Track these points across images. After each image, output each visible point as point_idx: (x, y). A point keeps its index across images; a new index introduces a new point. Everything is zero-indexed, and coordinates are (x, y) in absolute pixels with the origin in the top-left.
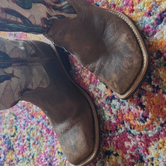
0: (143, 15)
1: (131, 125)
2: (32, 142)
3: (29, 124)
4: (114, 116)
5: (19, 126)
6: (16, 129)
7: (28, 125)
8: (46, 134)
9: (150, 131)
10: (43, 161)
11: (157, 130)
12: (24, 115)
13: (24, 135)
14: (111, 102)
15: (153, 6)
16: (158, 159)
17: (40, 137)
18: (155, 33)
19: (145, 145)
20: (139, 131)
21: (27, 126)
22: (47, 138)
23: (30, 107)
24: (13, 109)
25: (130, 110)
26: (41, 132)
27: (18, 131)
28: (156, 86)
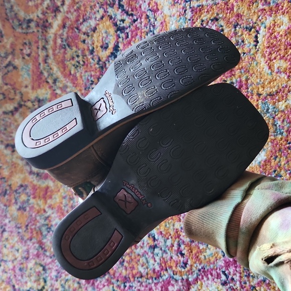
1: (174, 271)
3: (63, 275)
4: (158, 263)
5: (49, 278)
6: (45, 282)
7: (61, 277)
8: (85, 285)
11: (195, 275)
12: (55, 265)
13: (57, 287)
14: (154, 250)
17: (77, 289)
19: (186, 289)
20: (181, 276)
22: (86, 289)
24: (40, 259)
25: (171, 258)
26: (79, 283)
27: (49, 283)
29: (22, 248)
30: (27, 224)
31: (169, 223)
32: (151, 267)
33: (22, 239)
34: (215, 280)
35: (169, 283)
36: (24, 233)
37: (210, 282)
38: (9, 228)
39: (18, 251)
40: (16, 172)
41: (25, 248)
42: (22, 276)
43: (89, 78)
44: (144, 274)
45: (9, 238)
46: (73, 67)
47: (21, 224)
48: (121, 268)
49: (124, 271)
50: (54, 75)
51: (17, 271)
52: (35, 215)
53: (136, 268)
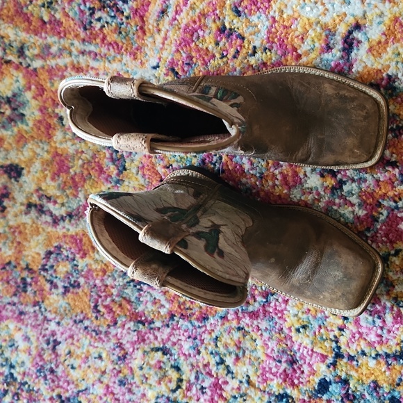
0: (320, 54)
1: (393, 198)
2: (229, 361)
3: (206, 336)
4: (359, 205)
6: (178, 369)
7: (203, 340)
8: (252, 324)
10: (274, 370)
12: (182, 332)
13: (205, 362)
14: (342, 190)
15: (327, 36)
17: (242, 339)
18: (351, 66)
21: (202, 343)
22: (258, 329)
24: (147, 341)
26: (239, 329)
27: (185, 368)
28: (395, 127)
29: (106, 348)
30: (92, 305)
33: (98, 333)
36: (96, 323)
38: (62, 334)
39: (100, 357)
40: (26, 239)
41: (111, 344)
42: (130, 391)
43: (82, 7)
45: (72, 348)
46: (43, 9)
47: (82, 312)
50: (14, 44)
51: (117, 389)
52: (102, 280)
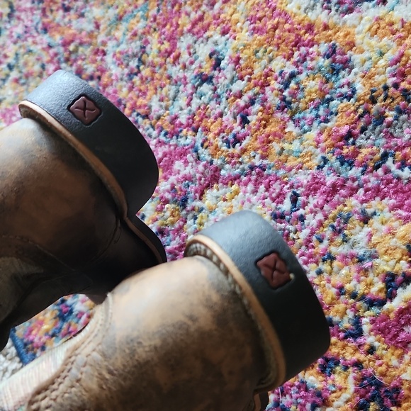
2: (14, 74)
3: (30, 40)
4: (190, 111)
5: (7, 33)
7: (26, 39)
9: (227, 166)
11: (239, 170)
12: (30, 18)
13: (8, 54)
16: (210, 215)
17: (35, 75)
19: (204, 183)
20: (213, 156)
21: (23, 41)
23: (52, 11)
25: (221, 115)
26: (43, 67)
31: (266, 51)
32: (174, 110)
34: (268, 201)
35: (182, 154)
37: (254, 199)
44: (153, 115)
48: (125, 83)
49: (125, 90)
53: (148, 97)
